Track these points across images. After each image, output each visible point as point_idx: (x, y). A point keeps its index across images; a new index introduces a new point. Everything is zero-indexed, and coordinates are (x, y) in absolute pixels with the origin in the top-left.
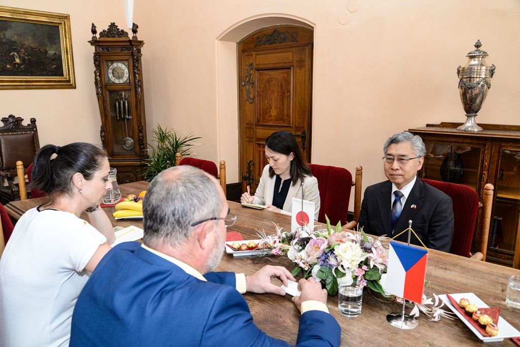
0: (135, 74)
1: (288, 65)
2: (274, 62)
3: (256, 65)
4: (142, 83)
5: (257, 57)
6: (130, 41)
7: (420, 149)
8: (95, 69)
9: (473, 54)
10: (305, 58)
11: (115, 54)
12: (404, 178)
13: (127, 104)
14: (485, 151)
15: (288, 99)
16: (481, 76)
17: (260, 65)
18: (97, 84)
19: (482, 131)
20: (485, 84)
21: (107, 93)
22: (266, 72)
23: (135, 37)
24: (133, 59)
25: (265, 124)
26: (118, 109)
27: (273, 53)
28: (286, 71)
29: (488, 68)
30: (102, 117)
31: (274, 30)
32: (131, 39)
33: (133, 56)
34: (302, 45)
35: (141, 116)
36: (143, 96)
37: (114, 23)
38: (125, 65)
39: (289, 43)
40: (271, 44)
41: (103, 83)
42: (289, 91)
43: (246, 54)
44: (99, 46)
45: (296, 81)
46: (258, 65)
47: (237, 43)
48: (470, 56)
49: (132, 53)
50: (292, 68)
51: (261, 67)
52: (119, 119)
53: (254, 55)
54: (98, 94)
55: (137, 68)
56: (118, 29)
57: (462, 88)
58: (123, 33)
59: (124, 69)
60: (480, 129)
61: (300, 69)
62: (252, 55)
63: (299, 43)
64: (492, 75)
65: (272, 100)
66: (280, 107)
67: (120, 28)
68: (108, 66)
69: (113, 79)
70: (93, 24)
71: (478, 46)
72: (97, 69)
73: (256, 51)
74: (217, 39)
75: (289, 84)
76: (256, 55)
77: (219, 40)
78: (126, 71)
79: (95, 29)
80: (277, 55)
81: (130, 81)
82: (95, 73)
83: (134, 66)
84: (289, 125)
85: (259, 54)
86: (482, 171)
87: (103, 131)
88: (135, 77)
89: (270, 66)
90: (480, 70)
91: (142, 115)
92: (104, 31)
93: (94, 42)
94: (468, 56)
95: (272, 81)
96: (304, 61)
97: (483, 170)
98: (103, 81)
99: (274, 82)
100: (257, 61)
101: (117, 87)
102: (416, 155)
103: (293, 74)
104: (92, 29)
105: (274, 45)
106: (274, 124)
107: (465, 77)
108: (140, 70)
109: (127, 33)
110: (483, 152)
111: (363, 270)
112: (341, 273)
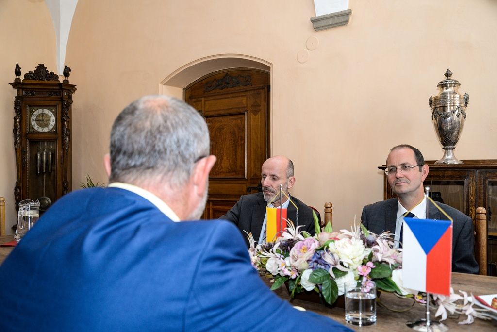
0: (63, 121)
1: (241, 110)
2: (226, 108)
3: (205, 112)
4: (70, 133)
5: (206, 103)
6: (60, 84)
8: (15, 115)
9: (445, 83)
10: (261, 102)
11: (40, 99)
13: (50, 156)
14: (469, 184)
15: (241, 147)
16: (455, 105)
17: (209, 111)
18: (16, 132)
20: (461, 113)
21: (28, 142)
22: (216, 119)
23: (66, 81)
24: (63, 105)
25: (216, 177)
26: (39, 162)
27: (225, 98)
28: (239, 116)
29: (462, 97)
30: (18, 171)
31: (225, 74)
32: (61, 82)
33: (62, 101)
34: (256, 88)
35: (66, 170)
36: (70, 147)
37: (43, 65)
38: (52, 112)
39: (242, 87)
40: (222, 89)
41: (24, 131)
42: (243, 139)
43: (193, 100)
44: (23, 89)
45: (251, 127)
46: (207, 111)
47: (184, 89)
48: (442, 85)
49: (62, 98)
50: (246, 113)
51: (210, 113)
52: (40, 174)
53: (203, 101)
54: (15, 143)
55: (66, 114)
56: (47, 71)
57: (436, 119)
58: (53, 76)
59: (50, 115)
60: (460, 162)
61: (255, 116)
62: (201, 101)
63: (253, 86)
64: (467, 103)
65: (223, 149)
66: (233, 157)
67: (50, 70)
68: (31, 112)
69: (36, 127)
70: (17, 65)
71: (448, 75)
72: (17, 115)
73: (205, 97)
74: (161, 83)
75: (244, 131)
76: (205, 101)
77: (164, 84)
78: (53, 118)
79: (19, 70)
80: (229, 100)
81: (56, 130)
82: (15, 119)
83: (63, 113)
84: (243, 177)
85: (209, 100)
86: (469, 207)
87: (19, 187)
88: (63, 125)
89: (222, 112)
90: (454, 97)
91: (68, 169)
92: (30, 73)
93: (16, 84)
94: (440, 85)
95: (223, 128)
96: (259, 106)
98: (24, 129)
99: (225, 129)
100: (207, 107)
101: (40, 135)
103: (247, 120)
104: (16, 70)
105: (225, 90)
106: (226, 177)
107: (438, 106)
108: (69, 118)
109: (57, 77)
110: (467, 186)
111: (368, 267)
112: (341, 271)
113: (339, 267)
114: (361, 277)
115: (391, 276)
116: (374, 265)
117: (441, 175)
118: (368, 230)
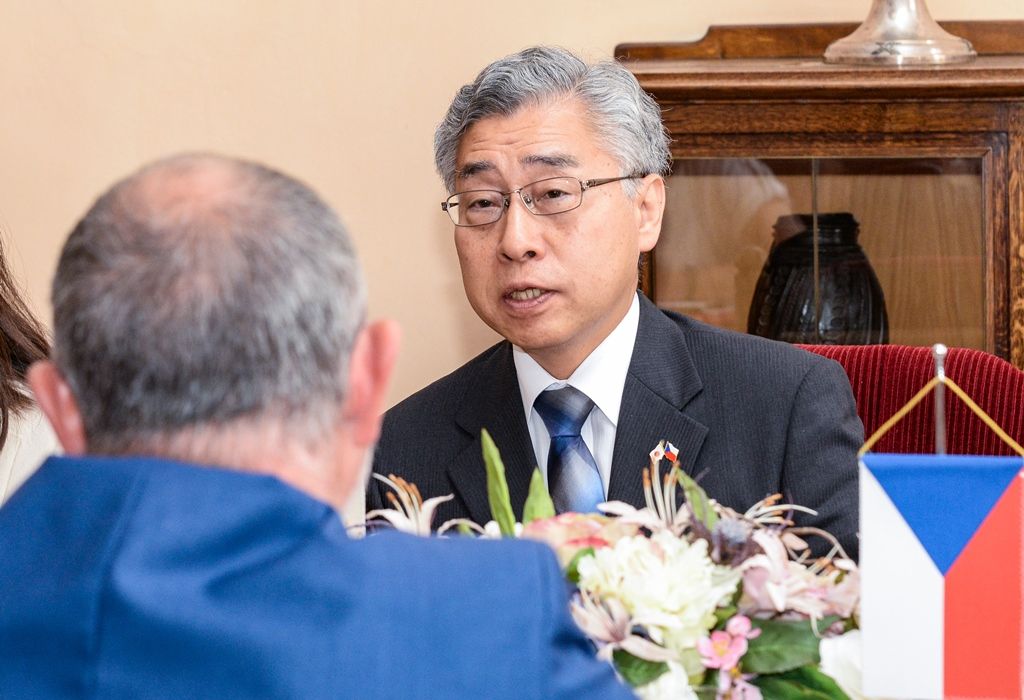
7: (638, 127)
12: (573, 305)
14: (1008, 175)
19: (971, 59)
60: (959, 47)
86: (1008, 300)
97: (1008, 291)
102: (619, 161)
110: (996, 184)
111: (733, 637)
112: (644, 662)
113: (634, 645)
114: (710, 675)
115: (817, 659)
116: (753, 628)
117: (863, 126)
118: (710, 496)
